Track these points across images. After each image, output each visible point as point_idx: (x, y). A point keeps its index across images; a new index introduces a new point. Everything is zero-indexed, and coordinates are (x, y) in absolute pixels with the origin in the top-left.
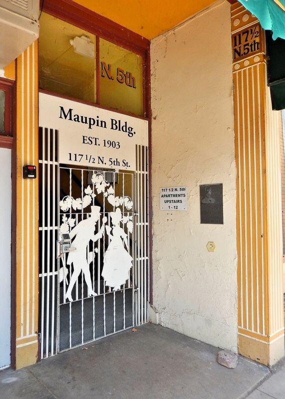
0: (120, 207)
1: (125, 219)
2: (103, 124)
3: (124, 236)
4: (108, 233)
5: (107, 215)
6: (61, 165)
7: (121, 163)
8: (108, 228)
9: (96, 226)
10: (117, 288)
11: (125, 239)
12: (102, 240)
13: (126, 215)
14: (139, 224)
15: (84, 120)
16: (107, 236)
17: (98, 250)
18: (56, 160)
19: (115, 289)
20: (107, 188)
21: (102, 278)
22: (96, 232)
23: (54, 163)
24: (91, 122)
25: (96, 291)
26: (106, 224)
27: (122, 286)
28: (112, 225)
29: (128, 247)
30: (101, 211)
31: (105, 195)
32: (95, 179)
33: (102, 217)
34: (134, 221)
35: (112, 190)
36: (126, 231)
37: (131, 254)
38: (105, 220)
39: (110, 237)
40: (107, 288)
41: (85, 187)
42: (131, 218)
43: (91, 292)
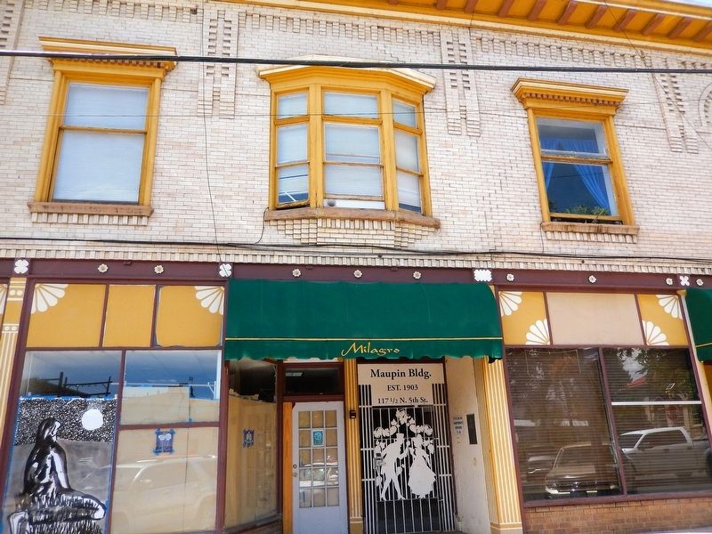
0: (422, 434)
1: (426, 443)
2: (403, 374)
3: (426, 456)
4: (412, 453)
5: (410, 440)
6: (374, 407)
7: (419, 400)
8: (412, 450)
9: (402, 448)
10: (422, 496)
11: (428, 459)
12: (407, 458)
13: (427, 439)
14: (439, 447)
15: (388, 375)
16: (411, 456)
17: (404, 466)
18: (371, 404)
19: (421, 497)
20: (408, 420)
21: (409, 488)
22: (402, 452)
23: (369, 406)
24: (393, 375)
25: (405, 496)
26: (410, 446)
27: (427, 496)
28: (414, 447)
29: (430, 465)
30: (405, 436)
31: (408, 425)
32: (398, 414)
33: (406, 441)
34: (435, 444)
35: (413, 421)
36: (428, 452)
37: (434, 470)
38: (408, 443)
39: (414, 456)
40: (414, 495)
41: (391, 420)
42: (431, 441)
43: (400, 497)
